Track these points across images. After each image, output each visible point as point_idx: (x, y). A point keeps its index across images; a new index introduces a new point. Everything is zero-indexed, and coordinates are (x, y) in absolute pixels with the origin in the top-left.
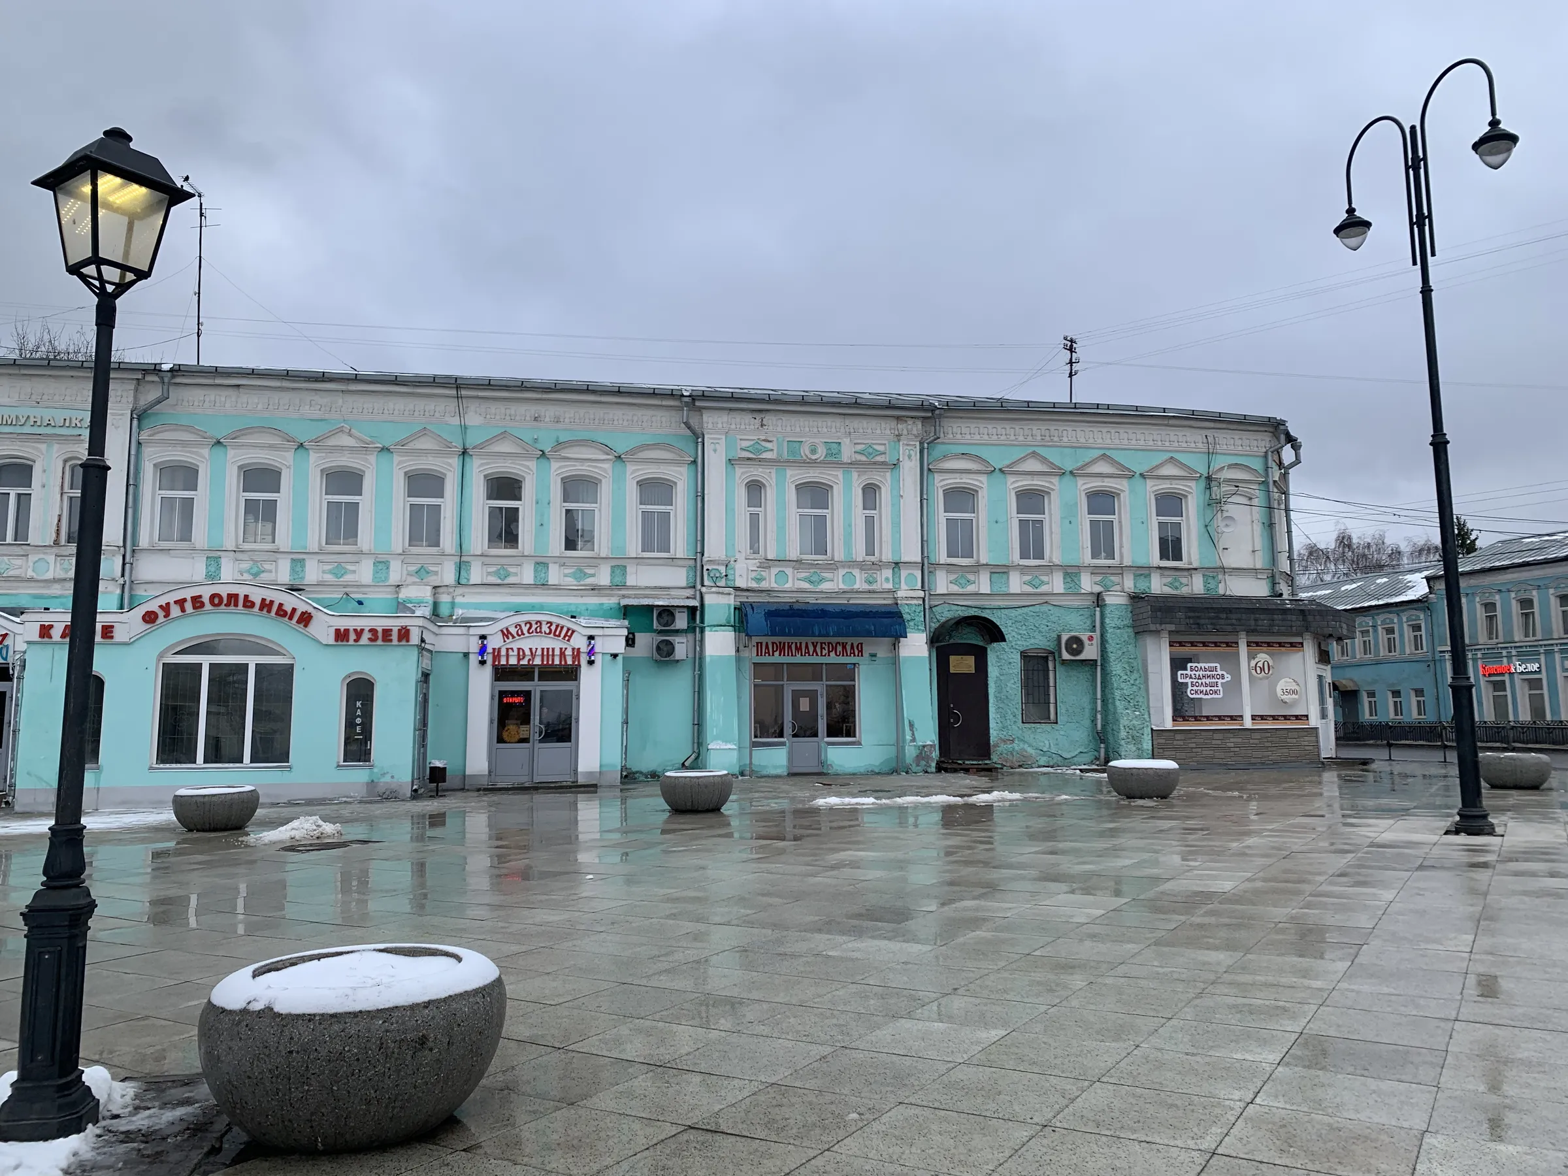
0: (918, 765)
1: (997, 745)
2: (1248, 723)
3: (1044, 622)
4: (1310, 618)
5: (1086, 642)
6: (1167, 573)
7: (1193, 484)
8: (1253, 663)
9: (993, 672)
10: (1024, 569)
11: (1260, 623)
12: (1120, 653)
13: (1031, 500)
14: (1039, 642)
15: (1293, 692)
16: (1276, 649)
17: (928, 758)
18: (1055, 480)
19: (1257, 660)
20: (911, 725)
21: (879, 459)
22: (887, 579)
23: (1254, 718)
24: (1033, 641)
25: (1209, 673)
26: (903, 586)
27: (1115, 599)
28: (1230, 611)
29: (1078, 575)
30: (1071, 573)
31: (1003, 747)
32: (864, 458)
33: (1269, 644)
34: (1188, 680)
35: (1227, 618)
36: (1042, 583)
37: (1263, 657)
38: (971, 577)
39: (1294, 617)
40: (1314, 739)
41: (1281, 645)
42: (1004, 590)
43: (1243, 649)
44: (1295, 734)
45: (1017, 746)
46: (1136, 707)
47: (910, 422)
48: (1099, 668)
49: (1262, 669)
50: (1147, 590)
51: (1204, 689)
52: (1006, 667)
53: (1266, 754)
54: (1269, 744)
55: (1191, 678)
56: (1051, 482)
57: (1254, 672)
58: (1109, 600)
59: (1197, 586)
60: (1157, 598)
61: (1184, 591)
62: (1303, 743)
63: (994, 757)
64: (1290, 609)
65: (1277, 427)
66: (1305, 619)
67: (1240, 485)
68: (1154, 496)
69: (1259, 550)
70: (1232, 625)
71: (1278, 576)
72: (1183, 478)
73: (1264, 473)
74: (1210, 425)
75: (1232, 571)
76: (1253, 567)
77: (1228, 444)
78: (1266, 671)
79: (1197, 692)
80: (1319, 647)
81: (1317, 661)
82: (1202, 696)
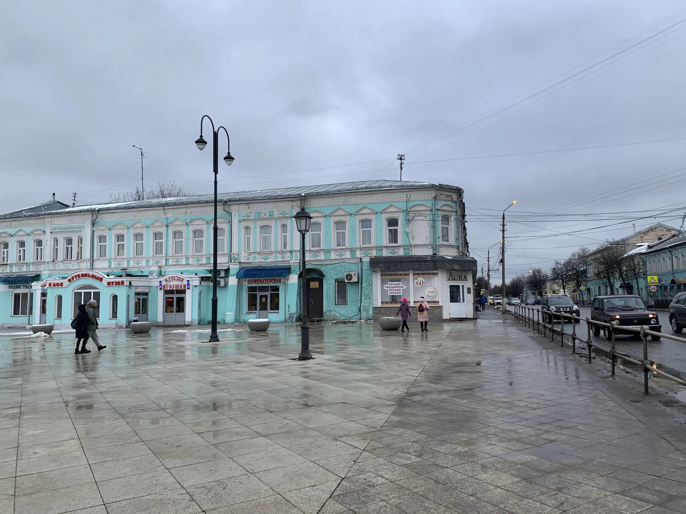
1: (326, 313)
3: (343, 269)
4: (437, 263)
5: (353, 276)
6: (389, 248)
7: (401, 214)
8: (416, 281)
9: (325, 287)
10: (336, 250)
11: (415, 266)
12: (366, 279)
13: (341, 224)
14: (342, 275)
15: (433, 292)
16: (427, 276)
18: (348, 217)
19: (417, 280)
20: (289, 306)
21: (286, 215)
22: (288, 257)
24: (339, 276)
25: (397, 286)
26: (294, 259)
27: (366, 260)
28: (402, 262)
29: (355, 251)
30: (353, 250)
31: (328, 313)
32: (282, 216)
33: (423, 274)
34: (389, 289)
35: (401, 265)
36: (343, 255)
37: (420, 279)
38: (318, 254)
39: (430, 264)
40: (440, 310)
41: (428, 274)
42: (329, 258)
43: (411, 276)
44: (433, 309)
45: (333, 313)
46: (369, 299)
47: (296, 202)
48: (360, 285)
49: (420, 284)
50: (381, 255)
51: (395, 292)
52: (329, 285)
55: (390, 287)
56: (346, 218)
57: (416, 285)
58: (364, 260)
59: (401, 252)
60: (386, 258)
61: (396, 255)
62: (435, 312)
63: (325, 317)
64: (428, 260)
65: (437, 188)
66: (435, 264)
67: (421, 212)
68: (386, 219)
69: (428, 237)
70: (403, 267)
71: (435, 247)
72: (397, 212)
73: (431, 206)
74: (407, 190)
75: (416, 246)
76: (425, 244)
77: (416, 197)
78: (422, 284)
79: (391, 293)
80: (451, 274)
81: (449, 280)
82: (394, 294)
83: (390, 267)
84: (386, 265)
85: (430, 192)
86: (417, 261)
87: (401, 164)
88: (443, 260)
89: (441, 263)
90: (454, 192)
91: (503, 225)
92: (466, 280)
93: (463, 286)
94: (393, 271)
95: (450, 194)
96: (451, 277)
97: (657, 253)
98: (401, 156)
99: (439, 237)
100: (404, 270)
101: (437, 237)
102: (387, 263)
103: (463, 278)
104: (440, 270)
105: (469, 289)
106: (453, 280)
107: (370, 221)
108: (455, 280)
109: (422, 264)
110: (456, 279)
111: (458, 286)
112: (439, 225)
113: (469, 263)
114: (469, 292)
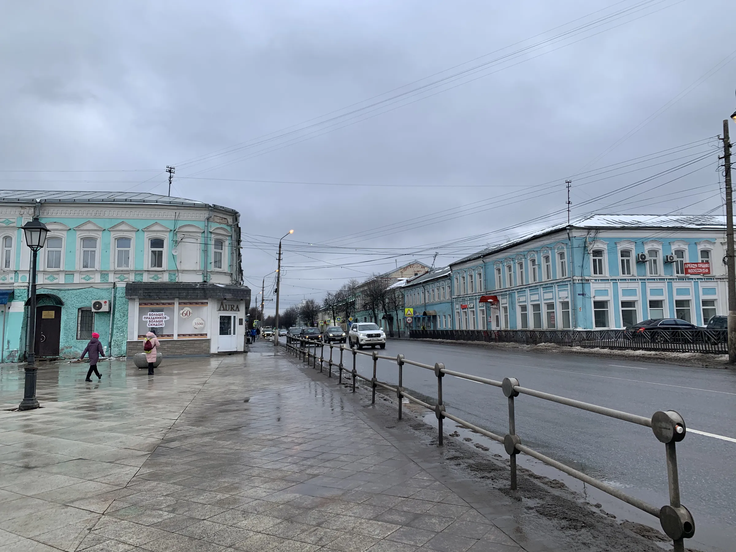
0: (8, 359)
1: (63, 349)
2: (175, 338)
3: (90, 295)
4: (207, 292)
5: (103, 304)
6: (151, 273)
7: (168, 234)
8: (181, 312)
9: (63, 317)
10: (81, 272)
11: (182, 294)
12: (120, 308)
13: (89, 241)
14: (88, 303)
15: (201, 324)
16: (195, 305)
17: (14, 356)
18: (100, 233)
19: (183, 310)
20: (8, 342)
21: (12, 225)
22: (12, 278)
23: (179, 335)
24: (83, 304)
25: (158, 316)
26: (20, 281)
27: (121, 285)
28: (167, 289)
29: (107, 274)
30: (104, 274)
31: (66, 350)
32: (4, 225)
33: (191, 303)
34: (148, 320)
35: (165, 293)
36: (90, 279)
37: (187, 309)
38: (56, 276)
39: (199, 292)
40: (208, 344)
41: (197, 303)
42: (71, 282)
43: (176, 305)
44: (199, 342)
45: (73, 350)
46: (123, 332)
47: (28, 208)
48: (111, 315)
49: (187, 314)
50: (141, 280)
51: (156, 323)
52: (70, 315)
53: (182, 351)
54: (185, 347)
55: (149, 318)
56: (98, 234)
57: (181, 316)
58: (118, 285)
59: (165, 278)
60: (146, 284)
61: (160, 281)
62: (202, 346)
63: (61, 355)
64: (197, 288)
65: (210, 208)
66: (205, 291)
67: (191, 234)
68: (149, 239)
69: (198, 262)
70: (167, 295)
71: (205, 273)
72: (163, 231)
73: (203, 228)
74: (176, 208)
75: (183, 271)
76: (195, 269)
77: (186, 216)
78: (188, 315)
79: (151, 325)
80: (222, 304)
81: (220, 310)
82: (154, 326)
83: (151, 294)
84: (146, 293)
85: (203, 212)
86: (184, 289)
87: (170, 178)
88: (215, 288)
89: (211, 291)
90: (229, 215)
91: (280, 254)
92: (239, 310)
93: (234, 317)
94: (154, 299)
95: (225, 216)
96: (222, 308)
97: (413, 287)
98: (171, 168)
99: (211, 263)
100: (168, 299)
101: (209, 262)
102: (148, 289)
103: (235, 308)
104: (210, 299)
105: (241, 321)
106: (224, 310)
107: (129, 239)
108: (226, 310)
109: (190, 292)
110: (228, 309)
111: (229, 318)
112: (212, 249)
113: (242, 293)
114: (241, 323)
